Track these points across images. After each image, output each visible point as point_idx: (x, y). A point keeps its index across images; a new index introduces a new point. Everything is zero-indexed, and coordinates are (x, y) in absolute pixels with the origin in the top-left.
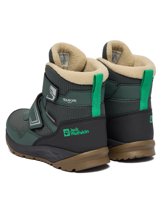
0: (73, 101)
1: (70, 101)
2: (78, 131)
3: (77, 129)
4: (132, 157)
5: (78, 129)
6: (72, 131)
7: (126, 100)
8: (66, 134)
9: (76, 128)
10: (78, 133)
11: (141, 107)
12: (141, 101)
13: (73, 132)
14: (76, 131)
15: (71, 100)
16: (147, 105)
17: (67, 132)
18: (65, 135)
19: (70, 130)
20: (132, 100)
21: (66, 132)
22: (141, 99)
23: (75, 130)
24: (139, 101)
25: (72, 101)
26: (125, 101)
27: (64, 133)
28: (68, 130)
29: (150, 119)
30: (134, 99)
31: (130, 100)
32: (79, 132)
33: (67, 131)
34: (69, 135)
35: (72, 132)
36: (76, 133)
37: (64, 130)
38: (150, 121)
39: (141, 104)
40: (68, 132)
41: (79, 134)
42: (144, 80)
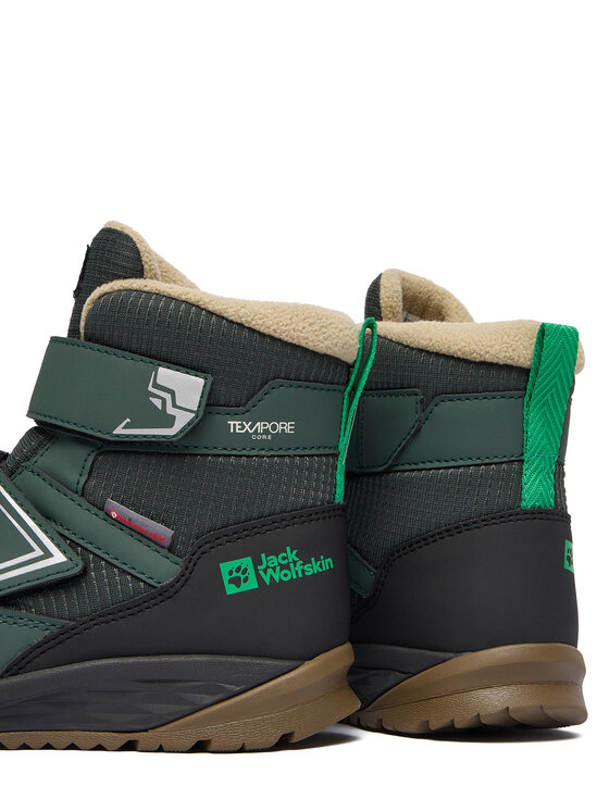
0: (279, 428)
1: (266, 432)
2: (295, 562)
3: (292, 556)
4: (490, 710)
5: (295, 552)
6: (268, 567)
7: (461, 463)
8: (236, 581)
9: (288, 548)
10: (298, 570)
11: (525, 495)
12: (525, 466)
13: (274, 569)
14: (286, 562)
15: (269, 426)
16: (552, 491)
17: (240, 575)
18: (231, 589)
19: (257, 562)
20: (487, 461)
21: (235, 574)
22: (526, 457)
23: (284, 558)
24: (515, 465)
25: (274, 428)
26: (459, 467)
27: (226, 578)
28: (247, 562)
29: (566, 554)
30: (496, 460)
31: (479, 462)
32: (299, 568)
33: (238, 570)
34: (252, 584)
35: (265, 571)
36: (284, 571)
37: (225, 567)
38: (566, 562)
39: (525, 479)
40: (245, 571)
41: (300, 576)
42: (537, 373)
